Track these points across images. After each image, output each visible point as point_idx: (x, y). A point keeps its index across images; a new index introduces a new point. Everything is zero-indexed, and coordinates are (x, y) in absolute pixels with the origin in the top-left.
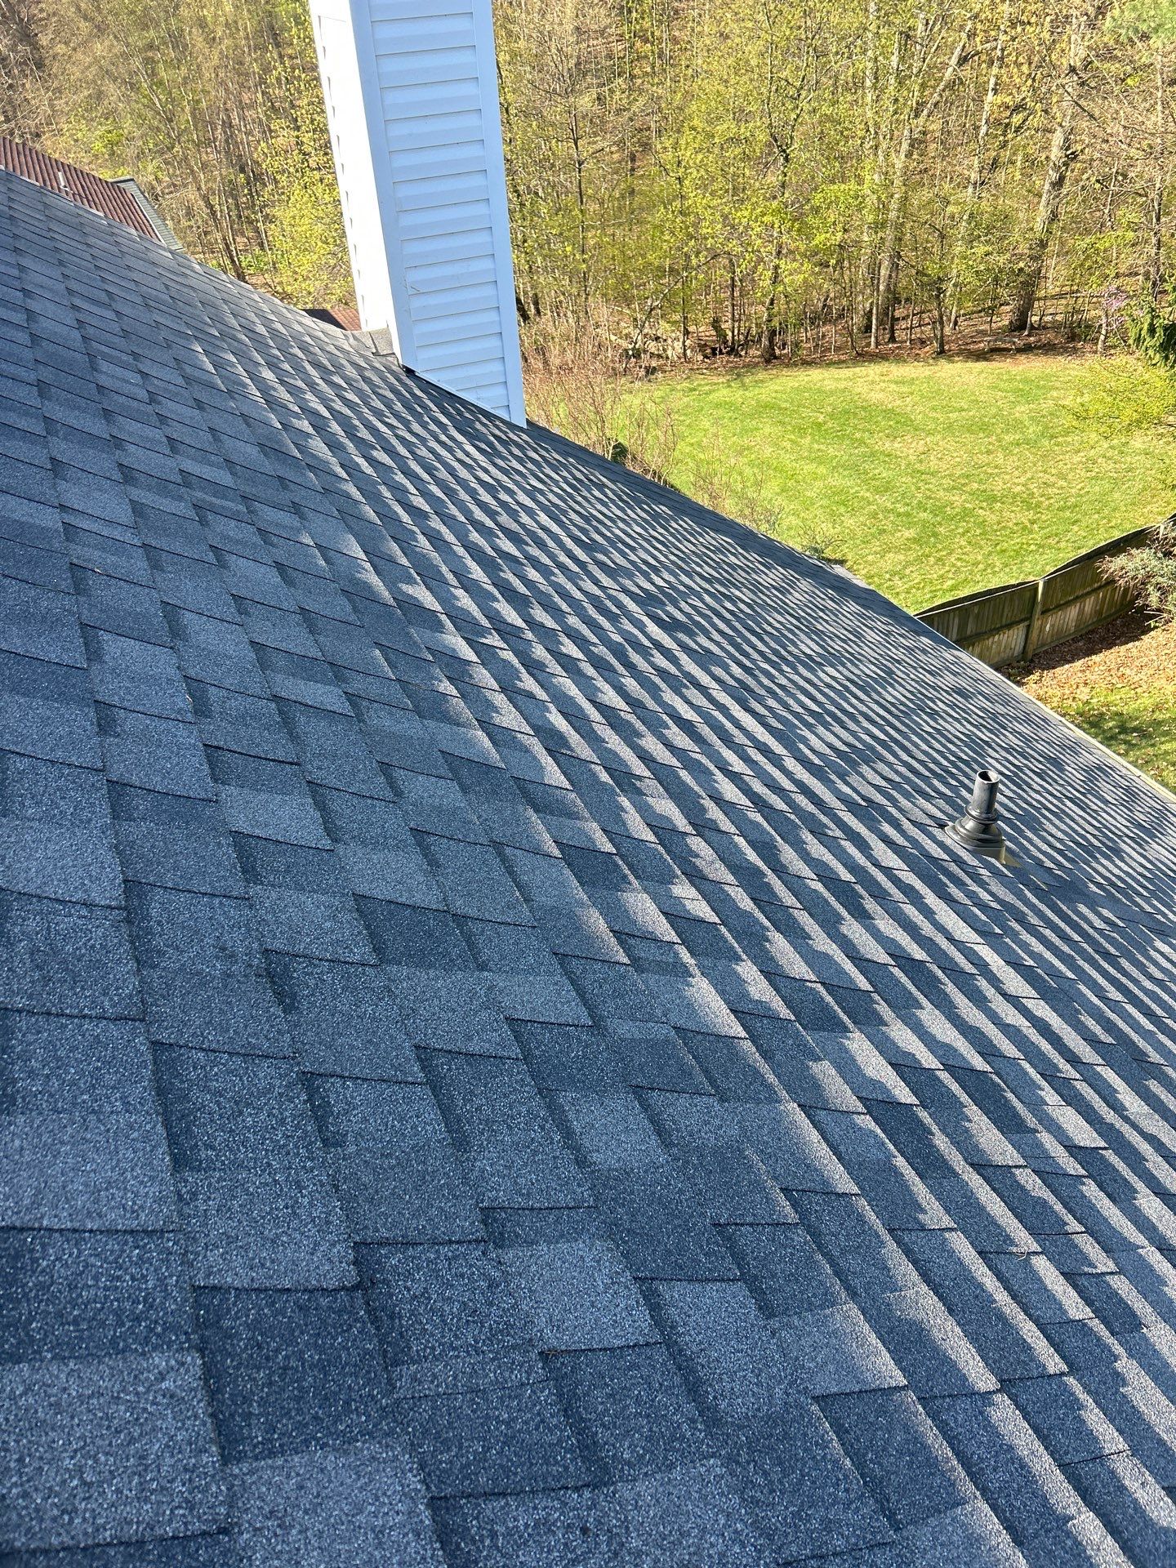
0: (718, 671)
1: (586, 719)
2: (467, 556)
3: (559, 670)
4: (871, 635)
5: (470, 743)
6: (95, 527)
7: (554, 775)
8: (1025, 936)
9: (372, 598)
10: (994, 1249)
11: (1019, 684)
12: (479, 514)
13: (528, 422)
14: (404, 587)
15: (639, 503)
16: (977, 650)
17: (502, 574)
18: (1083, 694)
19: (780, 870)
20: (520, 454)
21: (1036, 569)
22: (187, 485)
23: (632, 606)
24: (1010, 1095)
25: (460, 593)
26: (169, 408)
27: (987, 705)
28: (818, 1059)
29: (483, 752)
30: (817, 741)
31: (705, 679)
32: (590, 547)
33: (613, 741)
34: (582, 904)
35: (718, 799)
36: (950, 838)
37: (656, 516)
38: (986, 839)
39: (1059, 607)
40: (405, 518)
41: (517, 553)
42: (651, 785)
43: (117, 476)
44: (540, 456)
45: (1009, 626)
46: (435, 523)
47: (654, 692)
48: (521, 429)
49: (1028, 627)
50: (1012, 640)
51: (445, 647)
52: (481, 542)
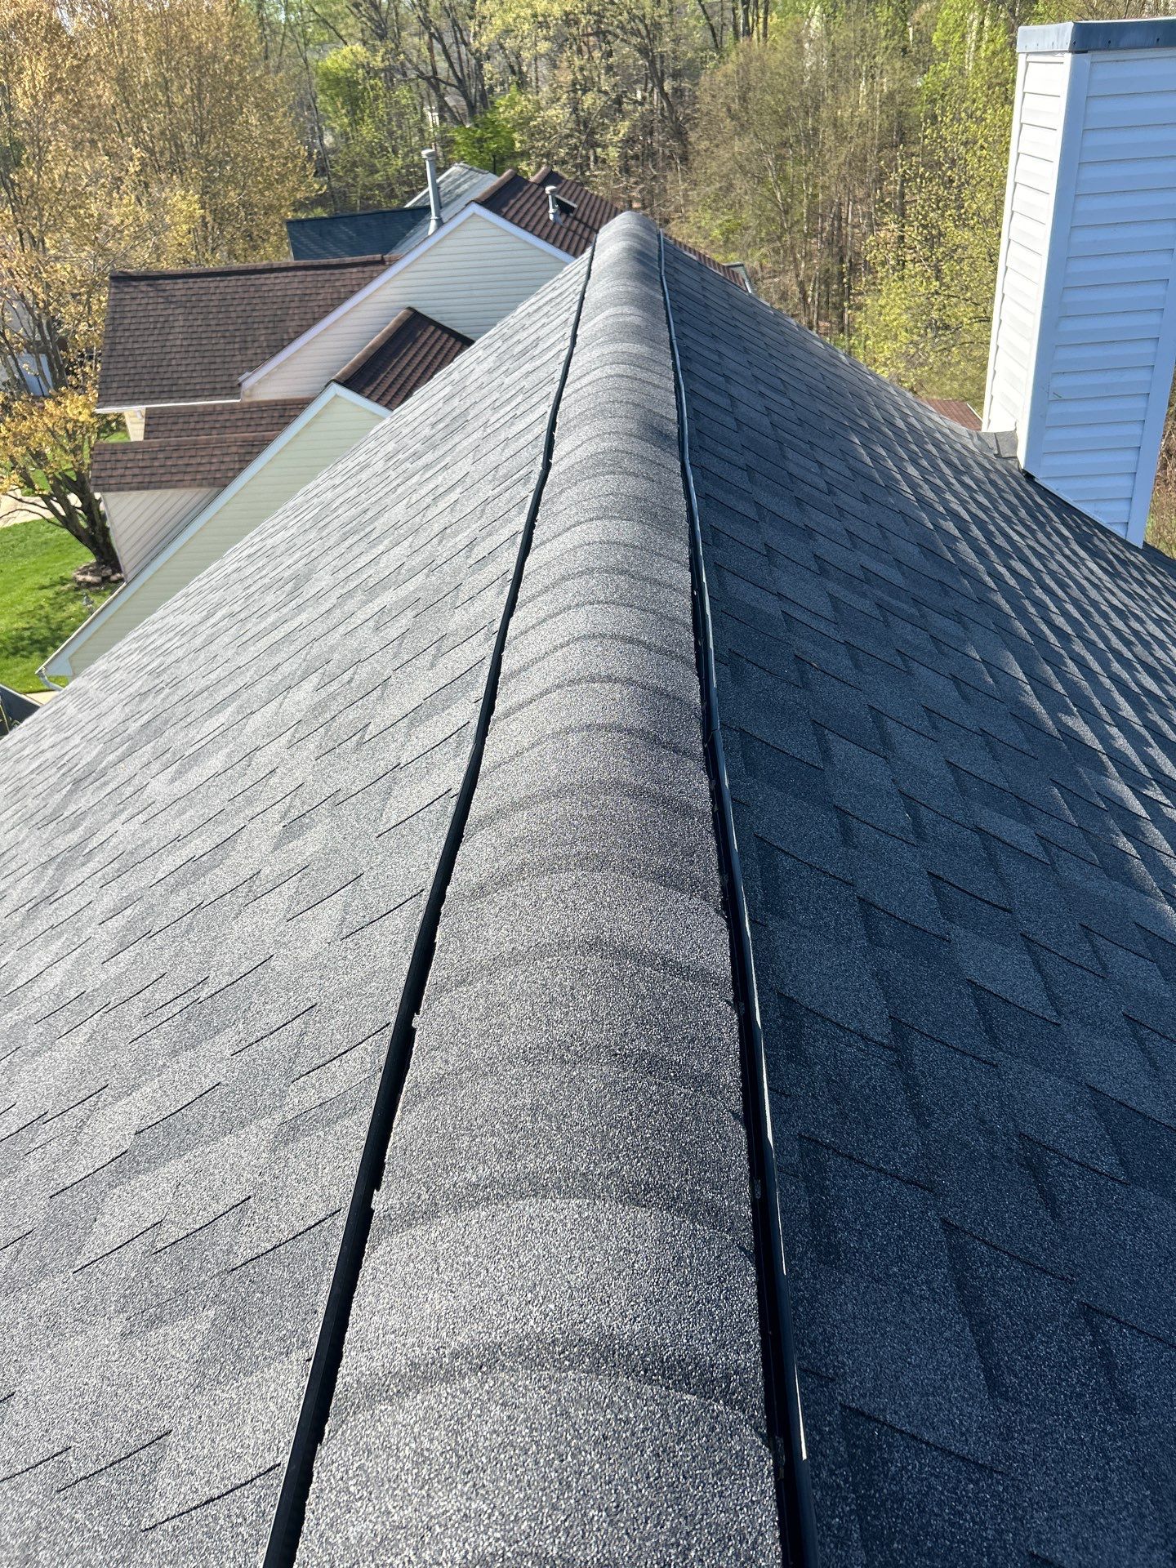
2: (1114, 689)
5: (1160, 918)
6: (805, 618)
9: (1038, 727)
12: (1116, 642)
13: (1145, 544)
14: (1064, 718)
17: (1149, 715)
20: (1140, 577)
22: (868, 581)
25: (1114, 731)
26: (844, 500)
40: (1052, 639)
43: (814, 567)
44: (1159, 581)
46: (1079, 647)
48: (1136, 549)
51: (1113, 794)
52: (1125, 675)
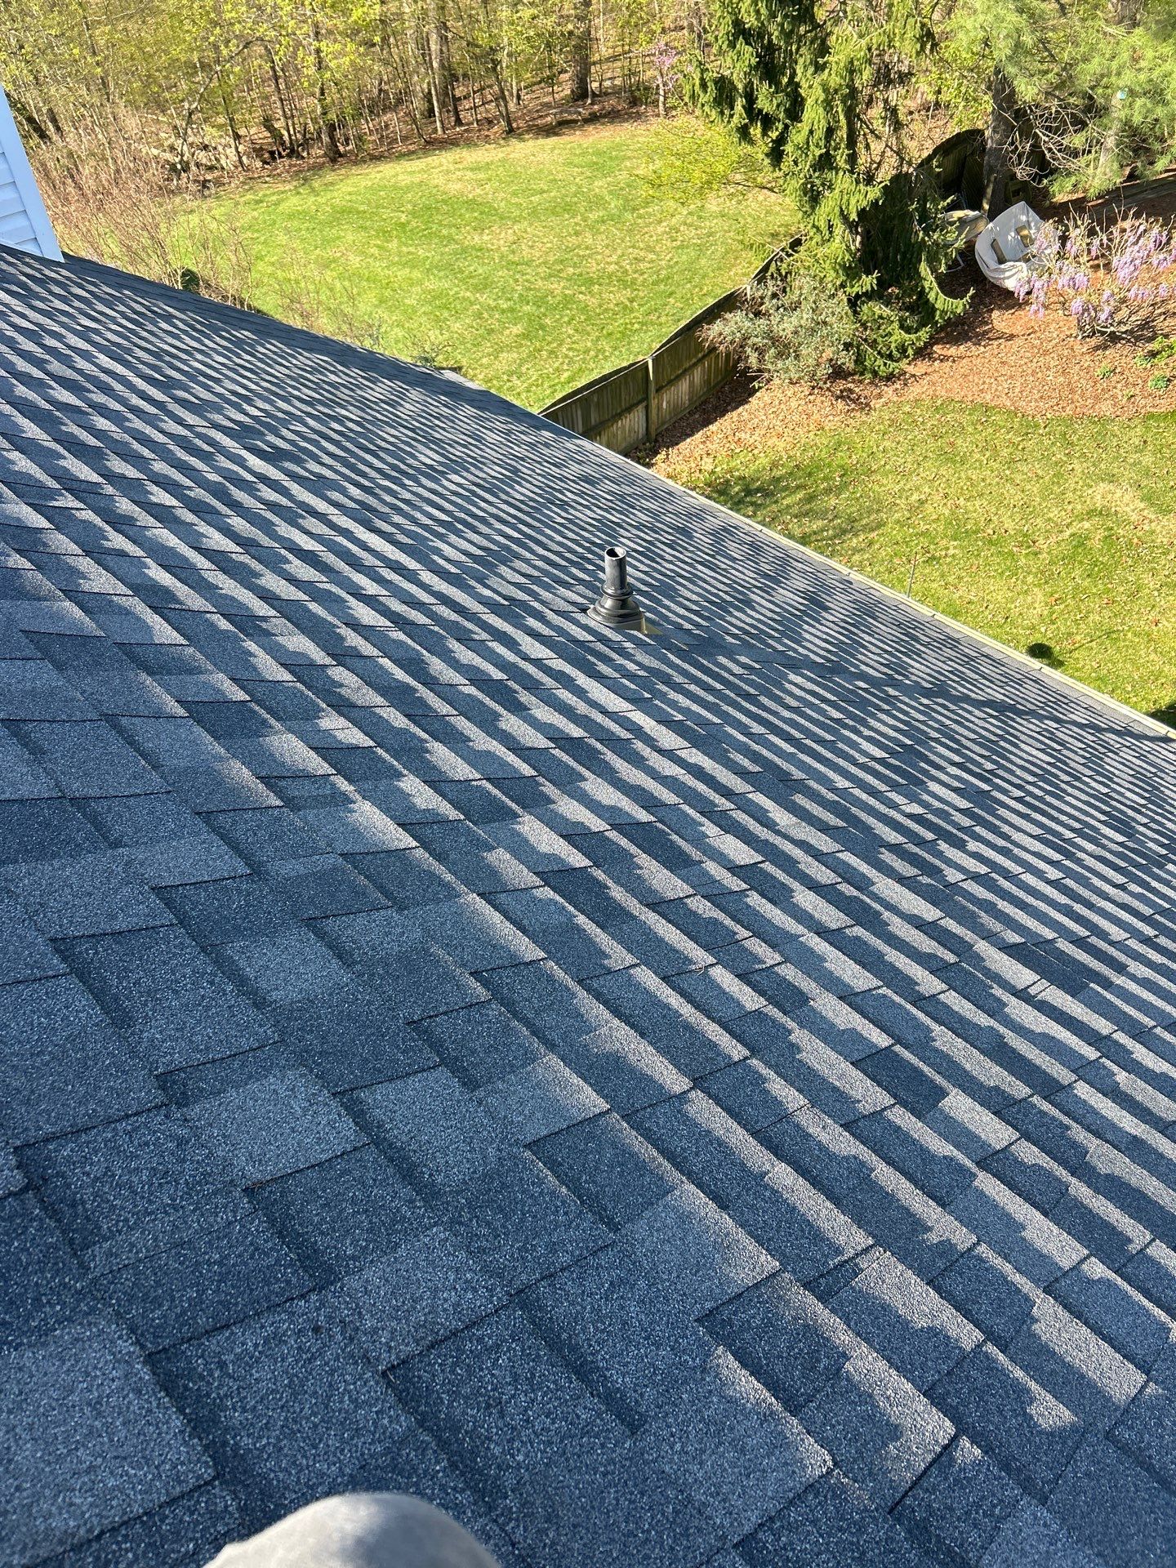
0: (335, 496)
1: (193, 568)
2: (15, 413)
3: (151, 521)
4: (491, 437)
5: (59, 617)
7: (164, 632)
8: (672, 695)
10: (675, 971)
11: (649, 465)
12: (22, 365)
13: (65, 255)
15: (216, 331)
16: (604, 439)
17: (63, 428)
18: (707, 464)
19: (431, 682)
20: (63, 293)
21: (643, 348)
23: (226, 441)
24: (674, 837)
25: (15, 455)
27: (614, 487)
28: (492, 849)
29: (74, 623)
30: (451, 550)
31: (321, 506)
32: (167, 385)
33: (228, 586)
34: (221, 759)
35: (355, 626)
36: (594, 620)
37: (239, 343)
38: (626, 614)
39: (671, 382)
41: (78, 403)
42: (278, 624)
44: (87, 291)
45: (629, 409)
47: (267, 527)
48: (58, 264)
49: (647, 408)
50: (633, 423)
51: (7, 517)
52: (31, 396)
